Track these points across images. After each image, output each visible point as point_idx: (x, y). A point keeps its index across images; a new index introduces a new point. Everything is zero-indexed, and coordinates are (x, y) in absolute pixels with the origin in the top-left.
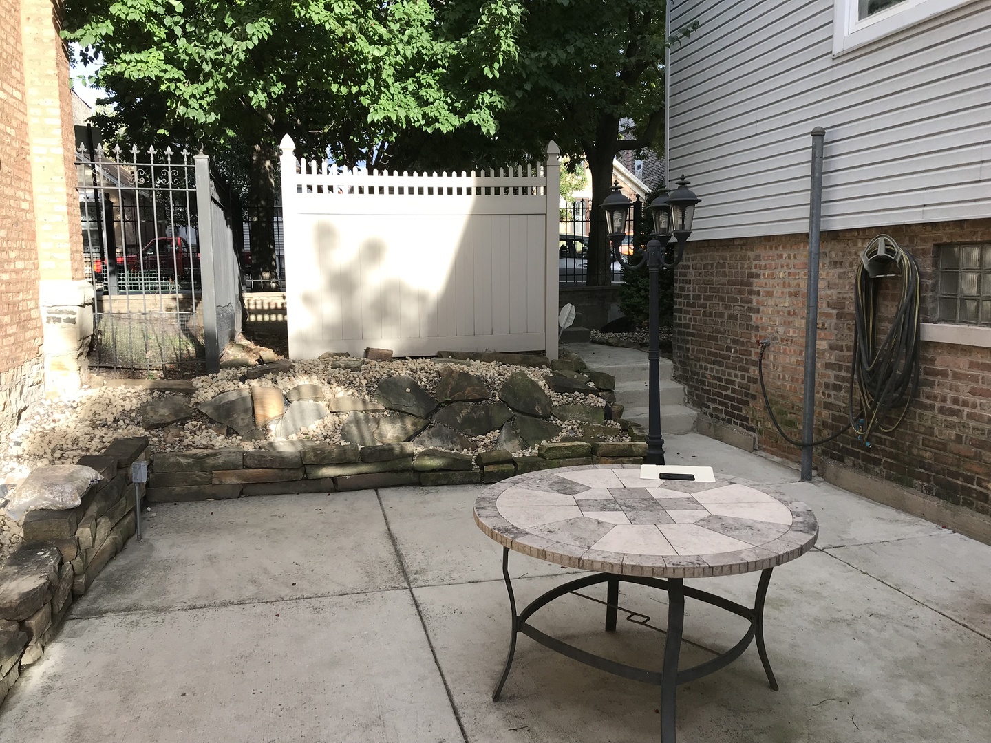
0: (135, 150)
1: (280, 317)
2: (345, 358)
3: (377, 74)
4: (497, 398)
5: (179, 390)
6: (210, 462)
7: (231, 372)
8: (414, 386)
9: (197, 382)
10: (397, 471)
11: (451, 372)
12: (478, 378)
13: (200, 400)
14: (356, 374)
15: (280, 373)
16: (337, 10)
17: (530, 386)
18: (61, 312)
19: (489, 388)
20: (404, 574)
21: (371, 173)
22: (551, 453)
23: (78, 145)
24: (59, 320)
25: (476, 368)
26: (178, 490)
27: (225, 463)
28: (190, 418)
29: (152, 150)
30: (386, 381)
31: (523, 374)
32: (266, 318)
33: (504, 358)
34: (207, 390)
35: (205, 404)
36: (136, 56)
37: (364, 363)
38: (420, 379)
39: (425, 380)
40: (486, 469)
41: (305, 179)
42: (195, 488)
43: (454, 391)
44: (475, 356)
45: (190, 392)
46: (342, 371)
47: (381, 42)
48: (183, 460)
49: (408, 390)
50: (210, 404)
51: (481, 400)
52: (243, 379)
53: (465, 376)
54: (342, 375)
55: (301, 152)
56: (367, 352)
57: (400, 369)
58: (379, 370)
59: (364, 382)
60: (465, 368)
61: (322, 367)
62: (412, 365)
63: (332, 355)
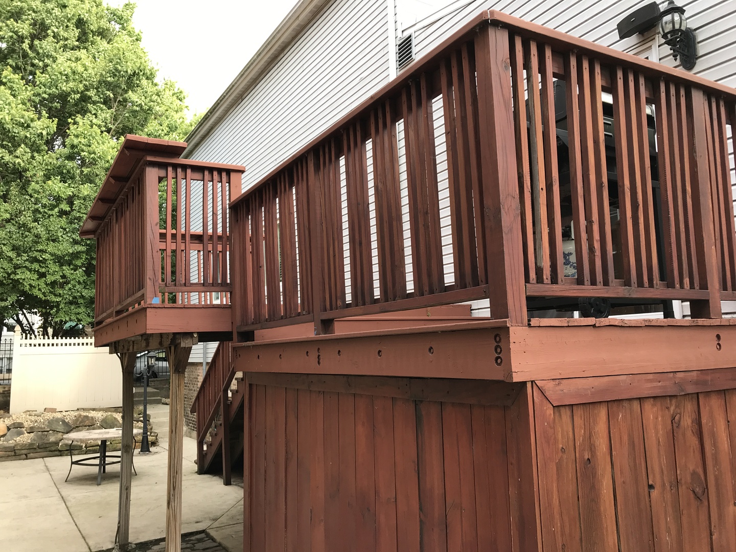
2: (35, 412)
3: (58, 306)
4: (99, 425)
8: (63, 422)
10: (52, 451)
11: (81, 416)
12: (92, 417)
14: (39, 418)
15: (6, 418)
16: (43, 291)
17: (114, 419)
19: (96, 421)
20: (48, 470)
21: (53, 338)
22: (114, 442)
25: (92, 414)
30: (52, 420)
31: (111, 415)
33: (106, 410)
37: (43, 413)
38: (67, 419)
39: (69, 419)
40: (88, 449)
41: (24, 341)
43: (80, 423)
44: (94, 410)
46: (33, 417)
47: (60, 295)
49: (61, 423)
51: (91, 426)
53: (87, 417)
54: (33, 418)
55: (24, 331)
56: (45, 409)
57: (59, 415)
58: (49, 416)
59: (42, 421)
60: (87, 414)
61: (24, 416)
62: (64, 414)
63: (29, 411)
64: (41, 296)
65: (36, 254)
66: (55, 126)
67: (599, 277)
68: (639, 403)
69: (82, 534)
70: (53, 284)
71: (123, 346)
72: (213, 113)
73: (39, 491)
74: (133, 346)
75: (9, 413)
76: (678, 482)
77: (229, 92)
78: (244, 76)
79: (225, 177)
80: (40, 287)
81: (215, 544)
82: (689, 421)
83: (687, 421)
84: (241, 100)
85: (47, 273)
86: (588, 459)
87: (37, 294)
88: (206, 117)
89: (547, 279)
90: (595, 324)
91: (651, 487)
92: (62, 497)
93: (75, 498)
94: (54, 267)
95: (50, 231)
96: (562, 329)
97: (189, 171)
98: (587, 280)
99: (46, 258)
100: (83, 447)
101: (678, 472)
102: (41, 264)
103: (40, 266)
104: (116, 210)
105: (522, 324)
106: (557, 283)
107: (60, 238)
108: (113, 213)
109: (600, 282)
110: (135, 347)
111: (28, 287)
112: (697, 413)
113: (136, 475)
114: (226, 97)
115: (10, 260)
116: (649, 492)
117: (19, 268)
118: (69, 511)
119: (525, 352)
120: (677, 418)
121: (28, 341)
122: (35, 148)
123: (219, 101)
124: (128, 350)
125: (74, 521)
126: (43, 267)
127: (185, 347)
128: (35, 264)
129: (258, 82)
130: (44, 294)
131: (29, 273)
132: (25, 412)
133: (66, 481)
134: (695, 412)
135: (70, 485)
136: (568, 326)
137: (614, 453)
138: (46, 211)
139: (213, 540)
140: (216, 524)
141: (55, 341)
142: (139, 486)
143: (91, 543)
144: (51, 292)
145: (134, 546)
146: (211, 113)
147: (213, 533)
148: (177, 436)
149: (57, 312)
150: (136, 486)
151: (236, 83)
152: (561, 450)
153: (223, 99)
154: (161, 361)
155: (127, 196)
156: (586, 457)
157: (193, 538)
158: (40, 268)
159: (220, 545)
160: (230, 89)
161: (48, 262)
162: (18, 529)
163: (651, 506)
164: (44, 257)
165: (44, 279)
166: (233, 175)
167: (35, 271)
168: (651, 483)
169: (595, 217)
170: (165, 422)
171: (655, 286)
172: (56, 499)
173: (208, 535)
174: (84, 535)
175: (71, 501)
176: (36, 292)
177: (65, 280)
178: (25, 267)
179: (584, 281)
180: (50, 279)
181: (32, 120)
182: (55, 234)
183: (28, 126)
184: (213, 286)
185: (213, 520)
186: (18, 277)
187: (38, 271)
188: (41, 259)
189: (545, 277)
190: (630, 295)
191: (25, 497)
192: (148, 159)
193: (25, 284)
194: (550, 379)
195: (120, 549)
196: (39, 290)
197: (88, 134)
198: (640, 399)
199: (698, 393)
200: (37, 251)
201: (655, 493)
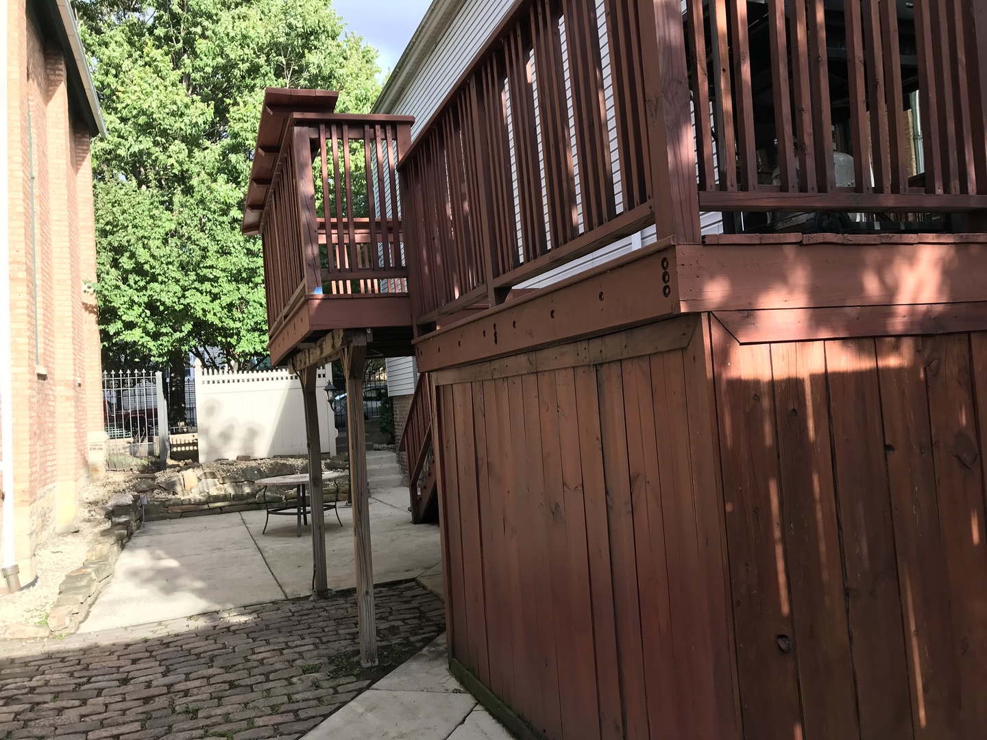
0: (129, 372)
1: (195, 448)
2: (227, 461)
3: (238, 334)
5: (149, 478)
6: (167, 503)
7: (172, 469)
8: (259, 470)
9: (157, 474)
10: (248, 504)
11: (277, 463)
12: (291, 465)
13: (159, 481)
14: (231, 467)
15: (196, 468)
16: (219, 316)
18: (96, 445)
20: (244, 523)
21: (238, 372)
23: (103, 371)
24: (95, 449)
25: (291, 461)
26: (154, 516)
27: (174, 503)
28: (156, 489)
29: (136, 371)
30: (246, 469)
32: (183, 449)
34: (161, 477)
35: (162, 483)
36: (130, 332)
37: (235, 462)
38: (262, 467)
39: (264, 467)
40: (288, 501)
41: (207, 378)
42: (161, 514)
44: (292, 457)
45: (154, 479)
47: (239, 320)
48: (156, 503)
49: (256, 472)
50: (164, 482)
52: (178, 472)
53: (285, 464)
54: (225, 467)
55: (204, 365)
56: (237, 458)
57: (253, 464)
58: (243, 465)
59: (235, 470)
60: (285, 461)
61: (215, 465)
62: (259, 462)
63: (220, 460)
64: (217, 322)
65: (205, 271)
66: (212, 111)
67: (812, 181)
68: (873, 344)
69: (278, 583)
70: (230, 306)
71: (300, 361)
72: (403, 68)
73: (233, 543)
74: (309, 357)
75: (198, 462)
76: (932, 444)
77: (419, 35)
78: (436, 11)
79: (390, 132)
80: (215, 311)
81: (425, 592)
82: (955, 370)
83: (951, 368)
84: (434, 45)
85: (221, 293)
86: (794, 410)
87: (213, 320)
88: (394, 75)
89: (732, 186)
90: (801, 242)
91: (888, 448)
92: (259, 549)
93: (272, 549)
94: (227, 287)
95: (218, 241)
96: (753, 247)
97: (345, 128)
98: (793, 187)
99: (218, 275)
100: (283, 499)
101: (933, 432)
102: (213, 283)
103: (212, 286)
104: (274, 192)
105: (694, 242)
106: (747, 190)
107: (232, 249)
108: (271, 197)
109: (813, 189)
110: (311, 358)
111: (201, 312)
112: (968, 360)
113: (342, 526)
114: (417, 44)
115: (177, 281)
116: (886, 454)
117: (188, 289)
118: (266, 562)
119: (698, 277)
120: (934, 364)
121: (211, 377)
122: (192, 142)
123: (408, 51)
124: (305, 363)
125: (271, 571)
126: (216, 287)
127: (358, 346)
128: (206, 283)
129: (453, 17)
130: (220, 319)
131: (199, 295)
132: (216, 461)
133: (263, 533)
134: (964, 357)
135: (268, 537)
136: (761, 244)
137: (832, 404)
138: (216, 216)
139: (424, 588)
140: (429, 572)
141: (241, 376)
142: (344, 536)
143: (287, 590)
144: (228, 317)
145: (333, 593)
146: (400, 68)
147: (424, 581)
148: (359, 453)
149: (238, 341)
150: (341, 537)
151: (426, 23)
152: (754, 397)
153: (412, 46)
154: (374, 400)
155: (282, 172)
156: (791, 407)
157: (402, 586)
158: (212, 288)
159: (431, 592)
160: (420, 32)
161: (220, 280)
162: (209, 579)
163: (887, 471)
164: (214, 274)
165: (219, 301)
166: (399, 128)
167: (207, 292)
168: (888, 442)
169: (806, 103)
170: (376, 469)
171: (902, 191)
172: (252, 551)
173: (419, 584)
174: (280, 583)
175: (268, 552)
176: (210, 318)
177: (244, 301)
178: (195, 288)
179: (788, 188)
180: (225, 300)
181: (187, 106)
182: (225, 245)
183: (182, 115)
184: (385, 270)
185: (426, 568)
186: (187, 301)
187: (210, 292)
188: (212, 277)
189: (728, 184)
190: (858, 203)
191: (220, 549)
192: (295, 117)
193: (198, 309)
194: (735, 309)
195: (318, 595)
196: (215, 314)
197: (251, 116)
198: (874, 337)
199: (969, 333)
200: (206, 267)
201: (893, 457)
